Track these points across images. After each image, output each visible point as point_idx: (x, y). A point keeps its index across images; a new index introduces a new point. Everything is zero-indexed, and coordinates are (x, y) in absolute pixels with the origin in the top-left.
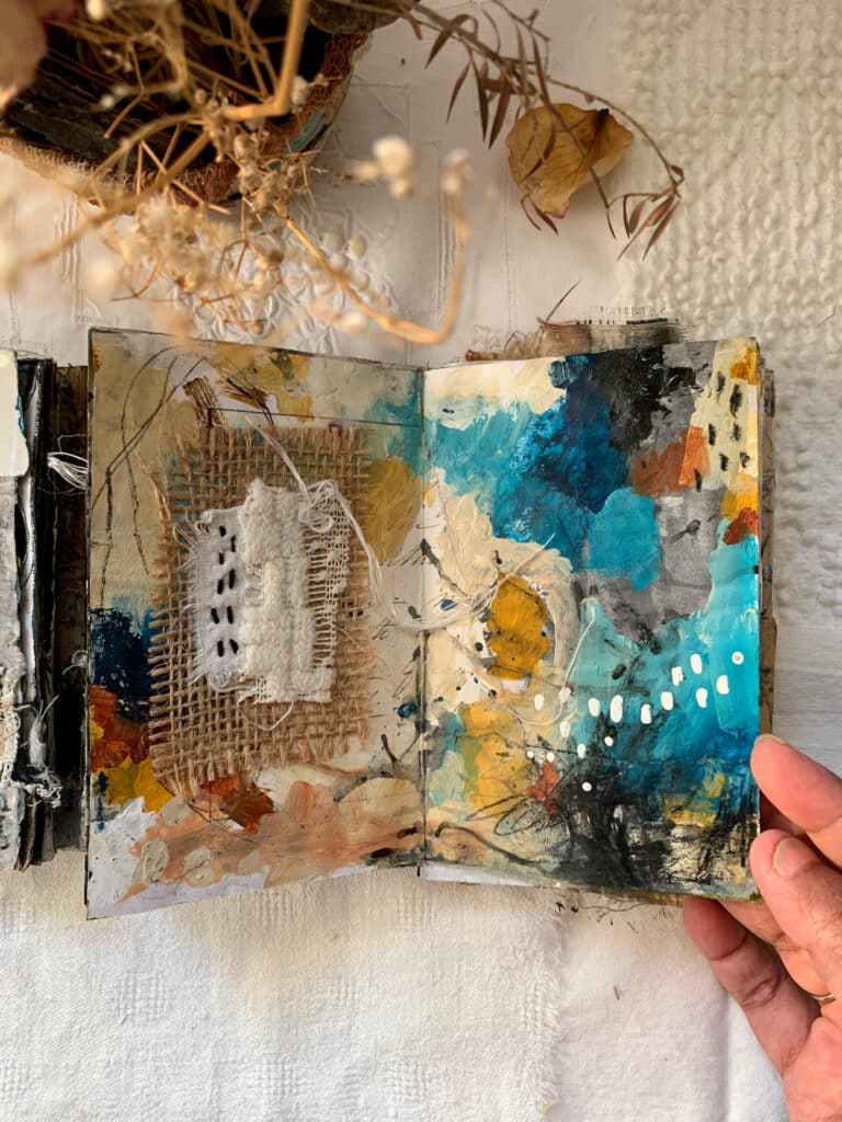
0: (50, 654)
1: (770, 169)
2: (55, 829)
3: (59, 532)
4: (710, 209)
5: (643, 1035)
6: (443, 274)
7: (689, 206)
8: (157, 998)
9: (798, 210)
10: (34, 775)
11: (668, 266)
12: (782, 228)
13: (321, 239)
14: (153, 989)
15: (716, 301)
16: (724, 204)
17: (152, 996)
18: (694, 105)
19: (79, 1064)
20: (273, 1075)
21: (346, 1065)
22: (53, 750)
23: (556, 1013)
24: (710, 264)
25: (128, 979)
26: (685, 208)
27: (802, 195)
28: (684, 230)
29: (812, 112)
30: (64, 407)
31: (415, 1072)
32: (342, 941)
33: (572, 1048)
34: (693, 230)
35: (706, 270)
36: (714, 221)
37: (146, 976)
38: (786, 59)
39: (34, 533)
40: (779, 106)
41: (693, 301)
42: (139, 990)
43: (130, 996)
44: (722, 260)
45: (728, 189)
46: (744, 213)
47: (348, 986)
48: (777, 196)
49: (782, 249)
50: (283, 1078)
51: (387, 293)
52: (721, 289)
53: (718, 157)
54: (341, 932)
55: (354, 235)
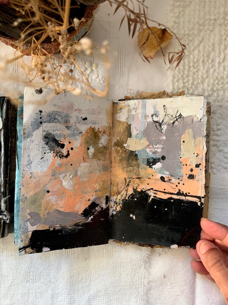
0: (8, 179)
1: (211, 46)
2: (8, 228)
3: (11, 145)
4: (194, 57)
5: (172, 288)
6: (119, 74)
7: (188, 56)
8: (36, 276)
9: (219, 58)
10: (2, 213)
11: (182, 73)
12: (214, 63)
13: (85, 64)
14: (35, 273)
15: (195, 83)
16: (198, 56)
17: (35, 275)
18: (190, 28)
19: (14, 294)
20: (68, 297)
21: (88, 295)
22: (8, 206)
23: (147, 282)
24: (194, 72)
25: (28, 270)
26: (187, 57)
27: (220, 53)
28: (187, 63)
29: (223, 30)
30: (13, 110)
31: (108, 298)
32: (88, 260)
33: (152, 292)
34: (189, 63)
35: (192, 74)
36: (195, 60)
37: (33, 269)
38: (216, 15)
39: (4, 145)
40: (214, 28)
41: (189, 83)
42: (31, 273)
43: (28, 275)
44: (197, 71)
45: (199, 51)
46: (203, 58)
47: (89, 273)
48: (213, 54)
49: (214, 68)
50: (71, 298)
51: (103, 79)
52: (197, 79)
53: (196, 42)
54: (87, 258)
55: (95, 63)
